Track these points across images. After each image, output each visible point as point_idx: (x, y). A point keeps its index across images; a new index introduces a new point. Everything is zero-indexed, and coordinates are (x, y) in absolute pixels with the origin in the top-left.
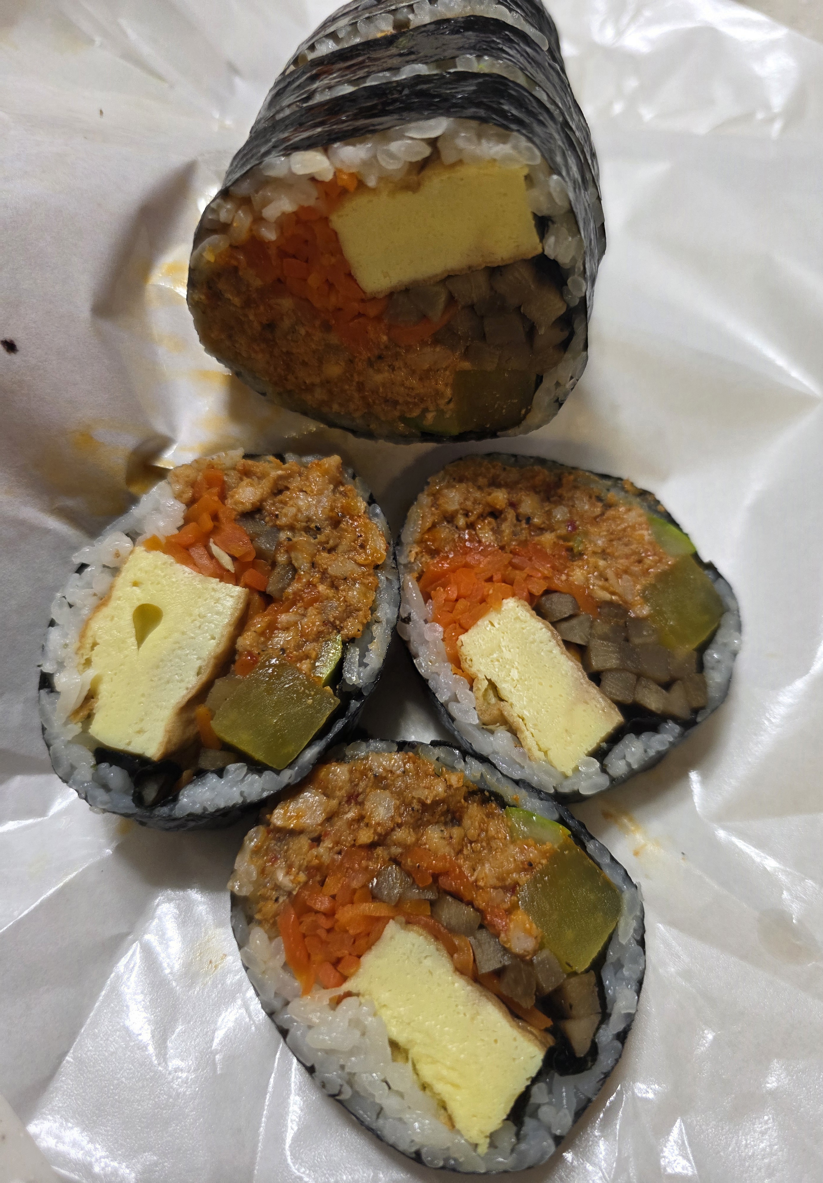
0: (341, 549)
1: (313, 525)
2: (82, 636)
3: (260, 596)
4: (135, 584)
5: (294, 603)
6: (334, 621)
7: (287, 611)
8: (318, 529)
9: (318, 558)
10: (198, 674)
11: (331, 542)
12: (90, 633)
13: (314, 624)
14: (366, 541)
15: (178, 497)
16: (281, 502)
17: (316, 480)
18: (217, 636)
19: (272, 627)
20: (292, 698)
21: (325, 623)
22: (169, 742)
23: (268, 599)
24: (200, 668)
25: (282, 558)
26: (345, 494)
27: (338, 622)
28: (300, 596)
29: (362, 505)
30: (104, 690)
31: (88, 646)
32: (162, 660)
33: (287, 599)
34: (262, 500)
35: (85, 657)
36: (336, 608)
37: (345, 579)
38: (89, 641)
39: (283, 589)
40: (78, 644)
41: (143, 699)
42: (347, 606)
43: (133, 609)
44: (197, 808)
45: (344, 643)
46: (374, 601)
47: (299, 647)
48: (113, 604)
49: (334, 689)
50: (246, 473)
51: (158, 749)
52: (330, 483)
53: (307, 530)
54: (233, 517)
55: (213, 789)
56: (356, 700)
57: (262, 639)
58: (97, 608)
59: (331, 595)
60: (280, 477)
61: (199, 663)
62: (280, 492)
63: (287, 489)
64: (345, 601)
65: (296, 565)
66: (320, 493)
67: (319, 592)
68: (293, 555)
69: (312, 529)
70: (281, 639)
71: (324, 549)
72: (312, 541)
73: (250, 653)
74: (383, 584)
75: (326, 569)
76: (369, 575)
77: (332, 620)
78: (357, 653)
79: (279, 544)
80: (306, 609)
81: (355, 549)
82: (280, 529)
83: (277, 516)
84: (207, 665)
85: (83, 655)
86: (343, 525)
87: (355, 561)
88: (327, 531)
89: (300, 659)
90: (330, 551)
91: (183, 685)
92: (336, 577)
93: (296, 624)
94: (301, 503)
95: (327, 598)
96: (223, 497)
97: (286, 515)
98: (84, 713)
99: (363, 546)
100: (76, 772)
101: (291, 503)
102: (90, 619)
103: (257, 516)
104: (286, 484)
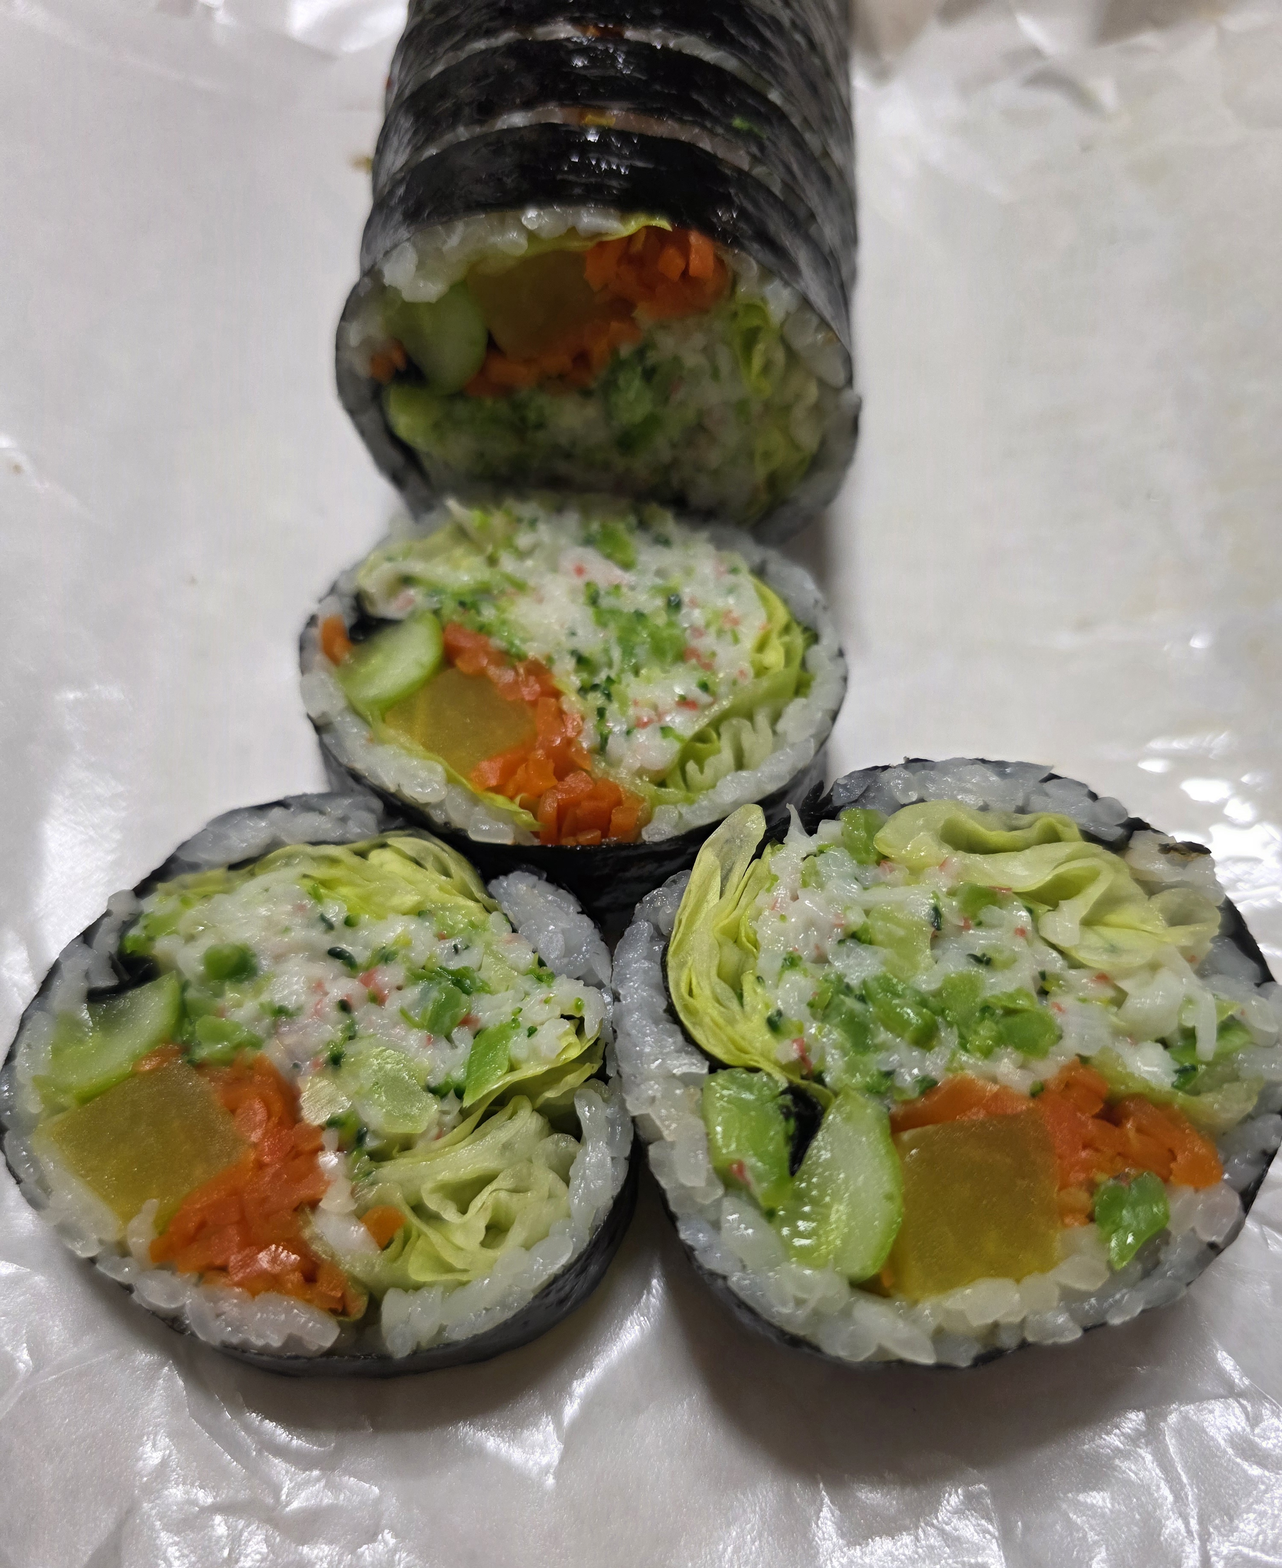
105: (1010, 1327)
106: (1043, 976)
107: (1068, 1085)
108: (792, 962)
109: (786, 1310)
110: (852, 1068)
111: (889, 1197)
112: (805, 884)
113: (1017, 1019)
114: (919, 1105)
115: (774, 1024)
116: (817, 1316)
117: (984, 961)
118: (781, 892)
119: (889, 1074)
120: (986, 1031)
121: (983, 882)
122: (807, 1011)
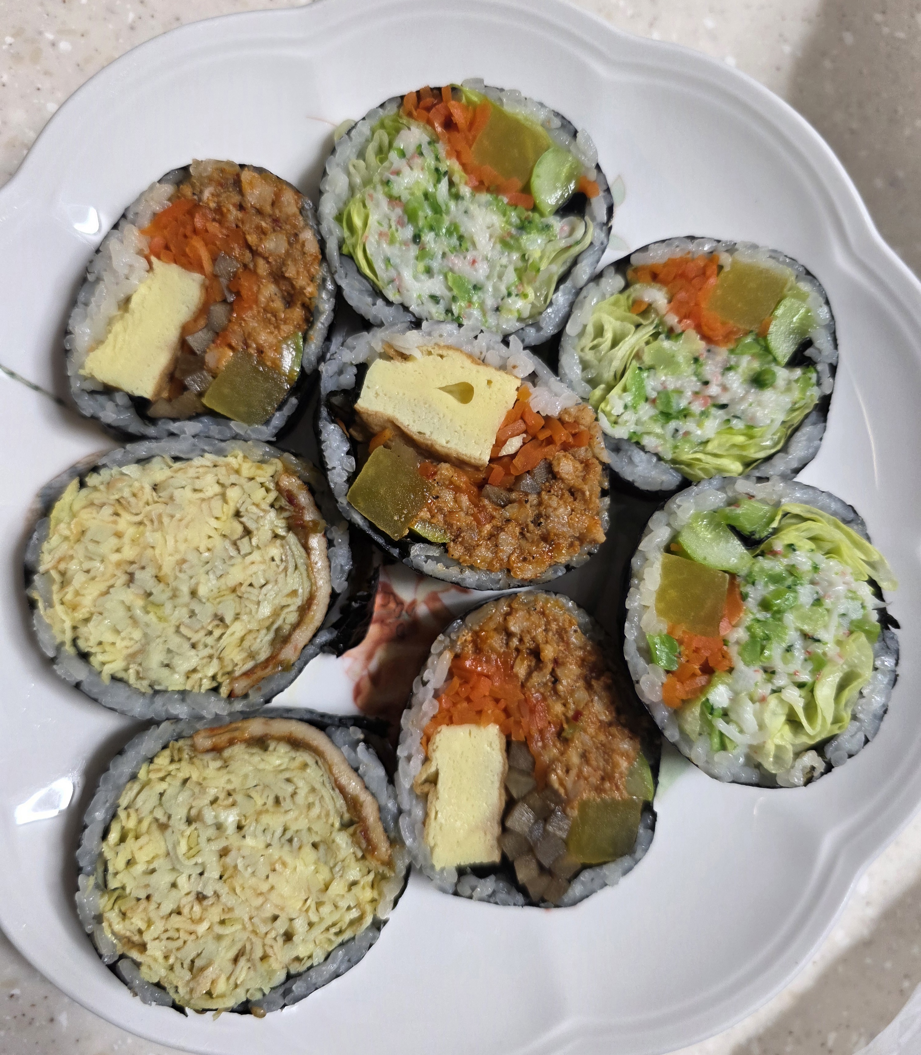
0: (523, 542)
1: (542, 520)
2: (449, 347)
3: (484, 479)
4: (489, 382)
5: (476, 506)
6: (461, 537)
7: (470, 500)
8: (539, 524)
9: (514, 523)
10: (420, 433)
11: (528, 535)
12: (451, 352)
13: (459, 521)
14: (530, 563)
15: (565, 411)
16: (563, 495)
17: (582, 522)
18: (449, 446)
19: (457, 490)
20: (398, 505)
21: (459, 529)
22: (369, 415)
23: (481, 485)
24: (424, 434)
25: (514, 496)
26: (571, 545)
27: (460, 539)
28: (482, 511)
29: (563, 559)
30: (409, 365)
31: (441, 352)
32: (430, 406)
33: (480, 501)
34: (562, 480)
35: (432, 351)
36: (472, 538)
37: (496, 546)
38: (444, 352)
39: (489, 498)
40: (442, 344)
41: (401, 394)
42: (474, 547)
43: (470, 382)
44: (324, 436)
45: (444, 545)
46: (479, 569)
47: (440, 510)
48: (474, 367)
49: (406, 537)
50: (587, 465)
51: (363, 408)
52: (580, 534)
53: (539, 516)
54: (548, 457)
55: (338, 447)
56: (400, 553)
57: (447, 483)
58: (470, 356)
59: (483, 534)
60: (583, 493)
61: (428, 433)
62: (572, 494)
63: (575, 499)
64: (478, 545)
65: (507, 507)
66: (570, 525)
67: (485, 525)
68: (515, 505)
69: (539, 519)
70: (448, 496)
71: (522, 529)
72: (529, 520)
73: (435, 473)
74: (493, 576)
75: (504, 531)
76: (501, 565)
77: (462, 535)
78: (435, 555)
79: (527, 494)
80: (472, 515)
81: (522, 554)
82: (539, 494)
83: (549, 491)
84: (425, 439)
85: (434, 348)
86: (543, 544)
87: (512, 554)
88: (538, 532)
89: (430, 510)
90: (521, 533)
91: (411, 423)
92: (497, 539)
93: (460, 507)
94: (561, 510)
95: (480, 531)
96: (566, 447)
97: (550, 499)
98: (392, 352)
99: (525, 560)
100: (348, 351)
101: (561, 502)
102: (461, 351)
103: (550, 476)
104: (579, 498)
105: (639, 584)
106: (773, 672)
107: (724, 656)
108: (816, 568)
109: (677, 501)
110: (762, 570)
111: (705, 559)
112: (850, 591)
113: (759, 649)
114: (737, 589)
115: (791, 547)
116: (672, 514)
117: (789, 649)
118: (849, 578)
119: (753, 584)
120: (759, 631)
121: (826, 670)
122: (792, 563)
